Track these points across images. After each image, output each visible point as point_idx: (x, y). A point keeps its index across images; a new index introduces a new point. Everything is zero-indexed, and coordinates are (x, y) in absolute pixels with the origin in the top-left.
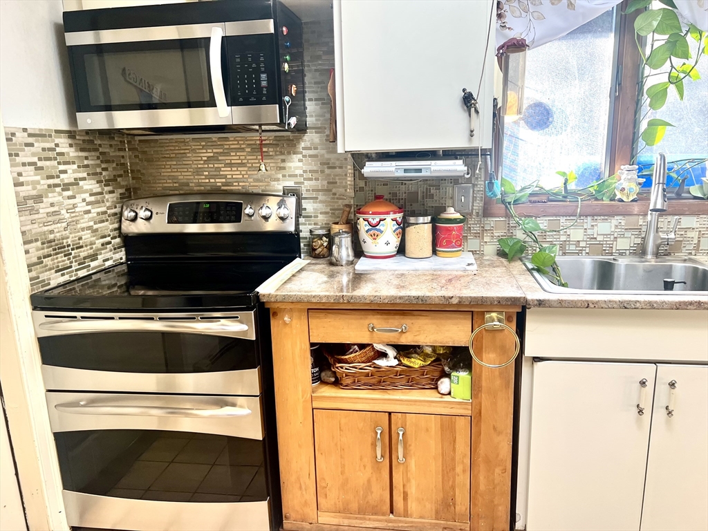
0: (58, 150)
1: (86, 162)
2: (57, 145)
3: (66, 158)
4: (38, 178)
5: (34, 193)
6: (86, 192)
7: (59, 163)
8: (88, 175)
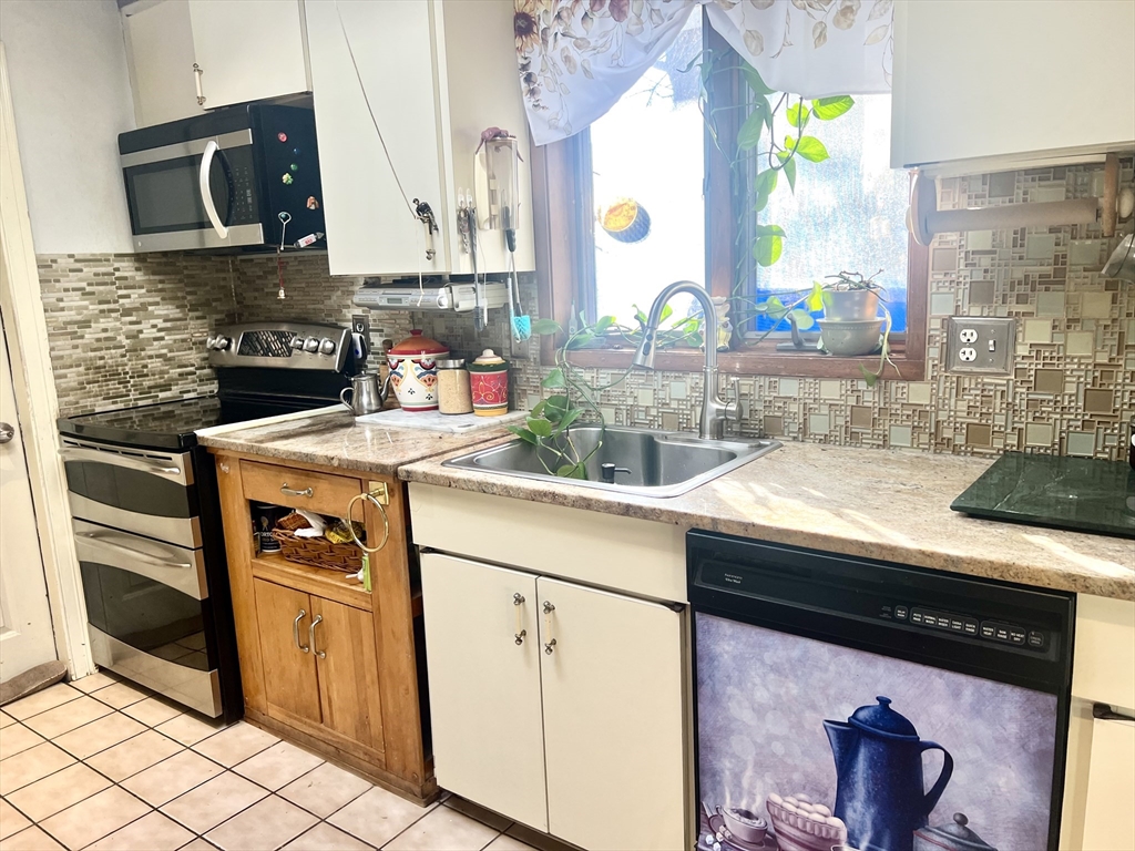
0: (117, 274)
1: (160, 286)
2: (117, 269)
3: (130, 283)
4: (86, 303)
5: (79, 318)
6: (158, 317)
7: (119, 288)
8: (163, 299)
